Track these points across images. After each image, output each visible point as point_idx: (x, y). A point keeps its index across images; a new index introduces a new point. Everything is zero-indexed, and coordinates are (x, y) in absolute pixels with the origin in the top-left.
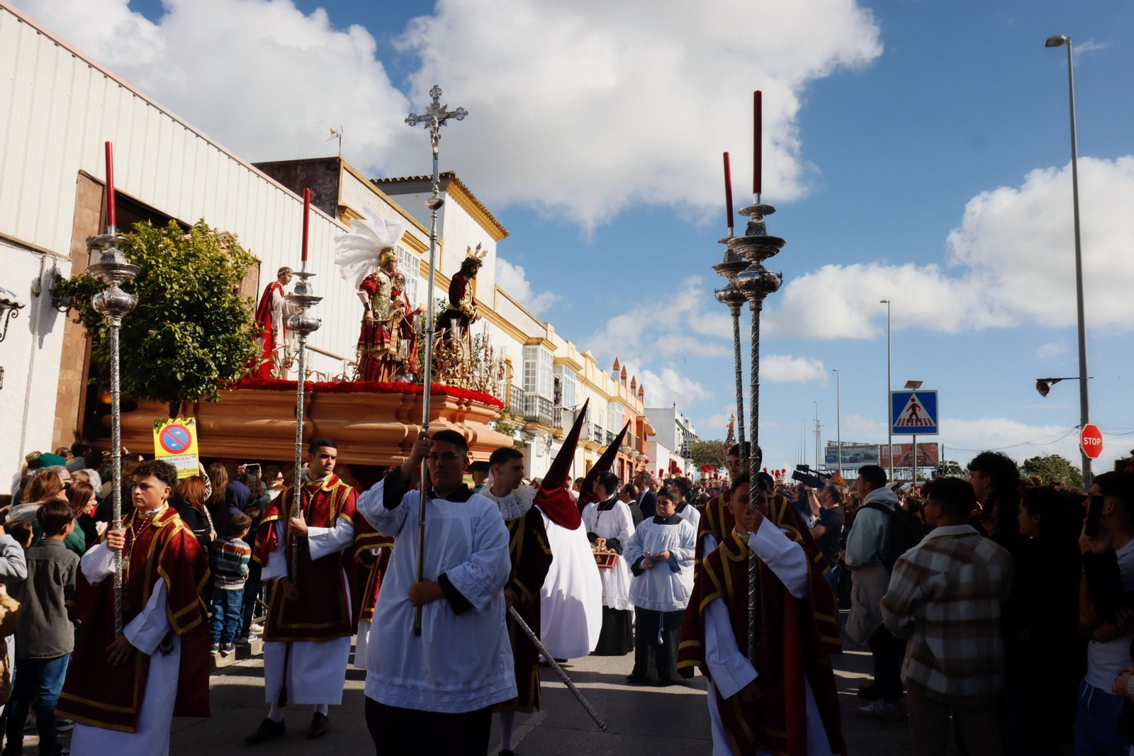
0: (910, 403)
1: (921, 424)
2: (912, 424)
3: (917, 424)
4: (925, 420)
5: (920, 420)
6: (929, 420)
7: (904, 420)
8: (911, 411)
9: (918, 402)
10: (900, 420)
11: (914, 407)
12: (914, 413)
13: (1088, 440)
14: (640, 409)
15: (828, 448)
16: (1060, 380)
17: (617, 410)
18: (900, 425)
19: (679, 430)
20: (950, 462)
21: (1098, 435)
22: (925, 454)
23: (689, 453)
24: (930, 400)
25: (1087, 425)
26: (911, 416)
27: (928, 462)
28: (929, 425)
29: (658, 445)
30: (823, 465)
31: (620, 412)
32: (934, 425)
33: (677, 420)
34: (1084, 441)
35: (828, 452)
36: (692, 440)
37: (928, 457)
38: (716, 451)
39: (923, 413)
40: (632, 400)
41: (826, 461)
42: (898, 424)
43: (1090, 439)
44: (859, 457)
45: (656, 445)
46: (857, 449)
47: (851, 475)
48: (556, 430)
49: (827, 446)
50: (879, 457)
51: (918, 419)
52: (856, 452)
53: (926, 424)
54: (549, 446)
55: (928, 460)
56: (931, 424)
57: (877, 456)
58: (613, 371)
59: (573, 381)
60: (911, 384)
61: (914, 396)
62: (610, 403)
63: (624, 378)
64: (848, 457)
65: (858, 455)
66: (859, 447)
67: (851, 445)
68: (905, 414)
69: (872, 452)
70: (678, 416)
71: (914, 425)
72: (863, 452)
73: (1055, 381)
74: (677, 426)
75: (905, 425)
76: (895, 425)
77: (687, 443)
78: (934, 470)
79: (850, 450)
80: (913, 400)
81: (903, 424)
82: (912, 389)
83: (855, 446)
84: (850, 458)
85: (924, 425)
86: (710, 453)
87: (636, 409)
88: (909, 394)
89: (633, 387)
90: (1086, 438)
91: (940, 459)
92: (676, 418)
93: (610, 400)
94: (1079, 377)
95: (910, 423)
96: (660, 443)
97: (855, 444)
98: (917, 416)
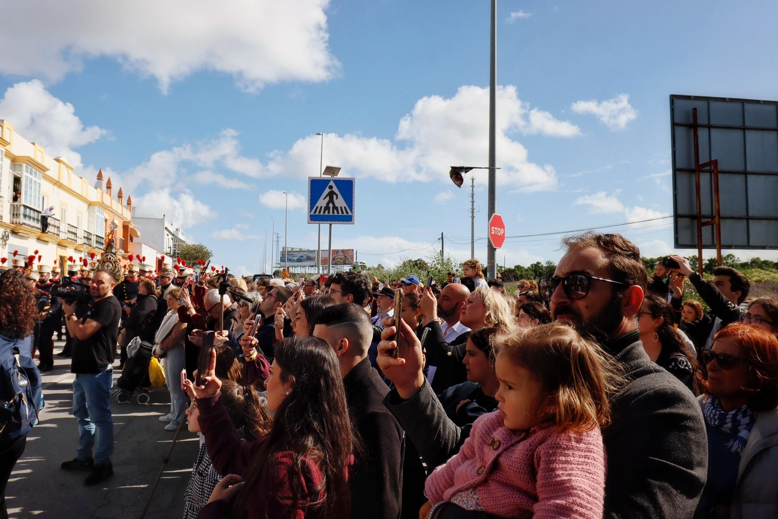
0: (327, 190)
1: (338, 213)
2: (329, 213)
3: (333, 213)
4: (341, 208)
5: (337, 208)
6: (345, 208)
7: (321, 207)
8: (328, 199)
9: (335, 189)
10: (317, 207)
11: (331, 194)
12: (331, 200)
13: (495, 230)
14: (127, 215)
15: (282, 252)
16: (471, 168)
17: (97, 213)
18: (317, 213)
19: (168, 235)
20: (361, 263)
21: (502, 226)
22: (345, 256)
23: (178, 254)
24: (347, 187)
25: (494, 214)
26: (328, 204)
27: (347, 262)
28: (345, 214)
29: (143, 246)
30: (279, 264)
31: (101, 216)
32: (350, 213)
33: (166, 228)
34: (491, 231)
35: (282, 255)
36: (181, 243)
37: (347, 259)
38: (198, 252)
39: (340, 202)
40: (117, 207)
41: (281, 261)
42: (315, 212)
43: (496, 228)
44: (303, 259)
45: (141, 246)
46: (302, 253)
47: (298, 270)
48: (14, 225)
49: (282, 250)
50: (316, 259)
51: (335, 208)
52: (302, 255)
53: (342, 213)
54: (5, 241)
55: (347, 261)
56: (347, 213)
57: (315, 258)
58: (96, 181)
59: (38, 181)
60: (330, 170)
61: (332, 183)
62: (90, 207)
63: (109, 187)
64: (295, 258)
65: (302, 257)
66: (303, 251)
67: (298, 250)
68: (322, 202)
69: (311, 255)
70: (167, 225)
71: (331, 213)
72: (306, 255)
73: (467, 169)
74: (166, 232)
75: (322, 213)
76: (312, 213)
77: (177, 247)
78: (351, 268)
79: (297, 253)
80: (331, 187)
81: (320, 212)
82: (330, 176)
83: (301, 251)
84: (297, 259)
85: (340, 213)
86: (193, 254)
87: (122, 215)
88: (328, 181)
89: (120, 196)
90: (493, 228)
91: (355, 261)
92: (165, 226)
93: (90, 204)
94: (488, 167)
95: (327, 212)
96: (145, 244)
97: (301, 249)
98: (333, 204)
